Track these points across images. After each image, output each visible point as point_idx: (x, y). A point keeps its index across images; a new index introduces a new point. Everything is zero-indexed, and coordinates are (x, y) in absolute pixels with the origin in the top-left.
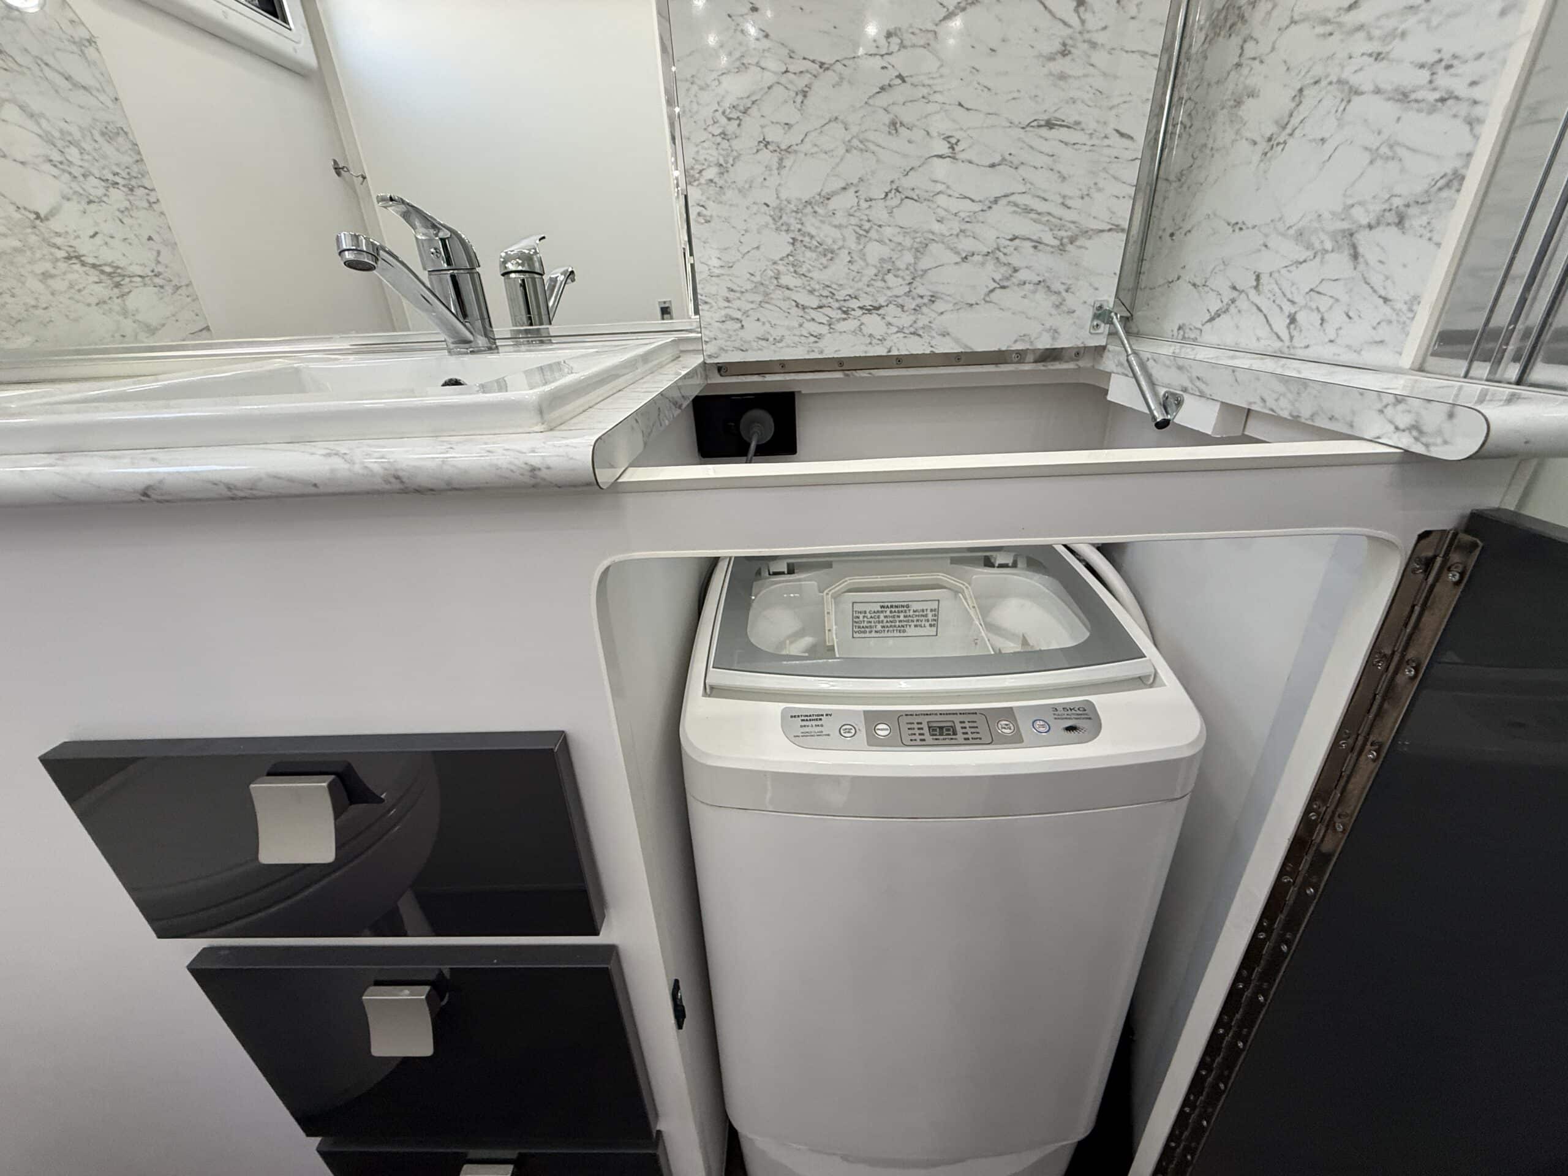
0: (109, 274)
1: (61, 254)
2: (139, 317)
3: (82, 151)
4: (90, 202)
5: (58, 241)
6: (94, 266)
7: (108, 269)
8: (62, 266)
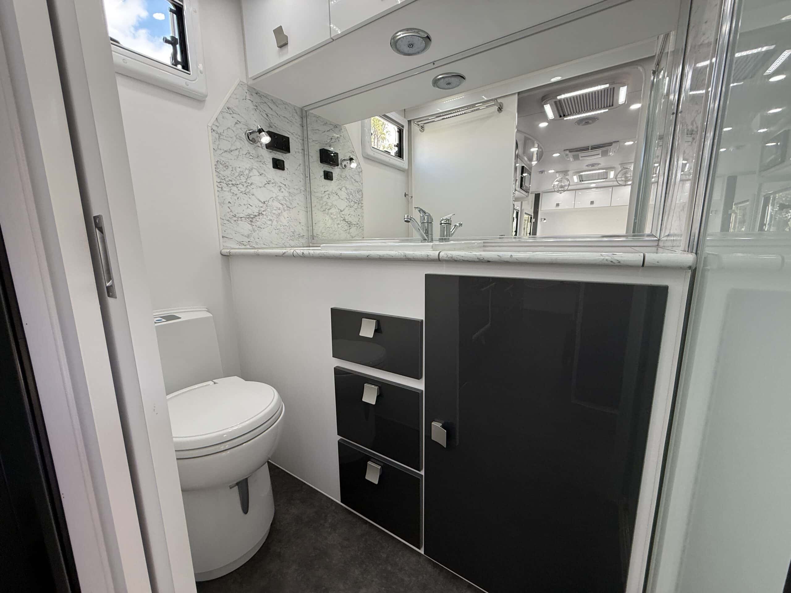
0: (349, 224)
1: (342, 219)
2: (351, 234)
3: (353, 196)
4: (351, 207)
5: (343, 216)
6: (347, 222)
7: (349, 223)
8: (342, 222)
